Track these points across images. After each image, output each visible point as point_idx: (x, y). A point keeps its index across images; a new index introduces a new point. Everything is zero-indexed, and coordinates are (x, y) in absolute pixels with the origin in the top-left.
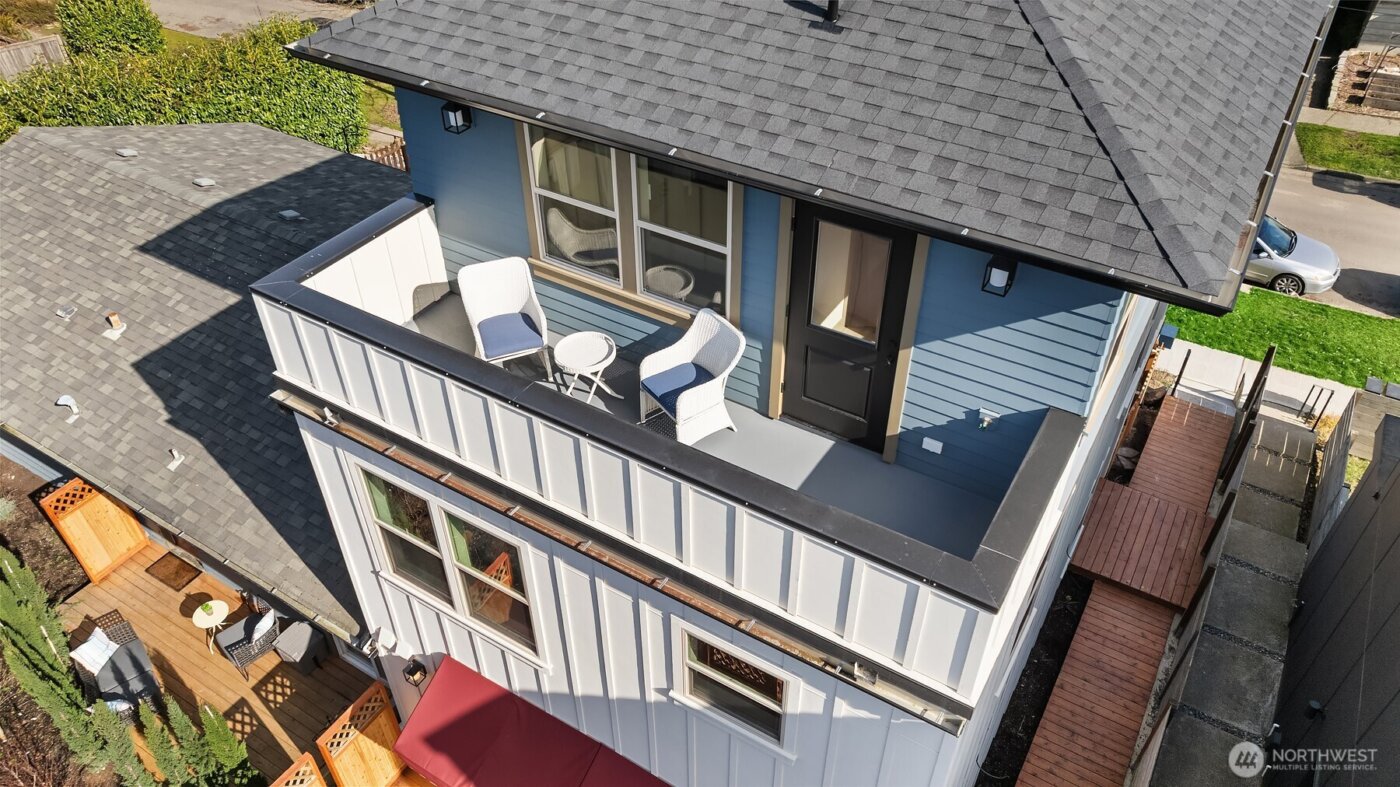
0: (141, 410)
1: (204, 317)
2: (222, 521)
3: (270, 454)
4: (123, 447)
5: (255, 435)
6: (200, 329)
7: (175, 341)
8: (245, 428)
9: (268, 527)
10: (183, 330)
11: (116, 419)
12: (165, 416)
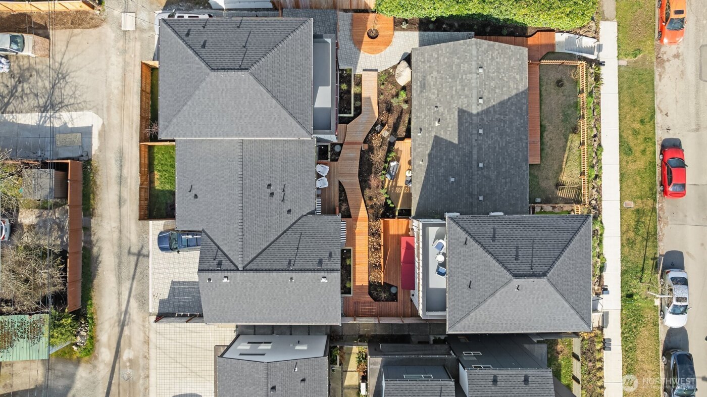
0: (426, 146)
1: (448, 139)
2: (417, 180)
3: (431, 178)
4: (419, 150)
5: (432, 172)
6: (446, 141)
7: (442, 139)
8: (433, 169)
9: (420, 189)
10: (444, 138)
11: (423, 143)
12: (428, 151)
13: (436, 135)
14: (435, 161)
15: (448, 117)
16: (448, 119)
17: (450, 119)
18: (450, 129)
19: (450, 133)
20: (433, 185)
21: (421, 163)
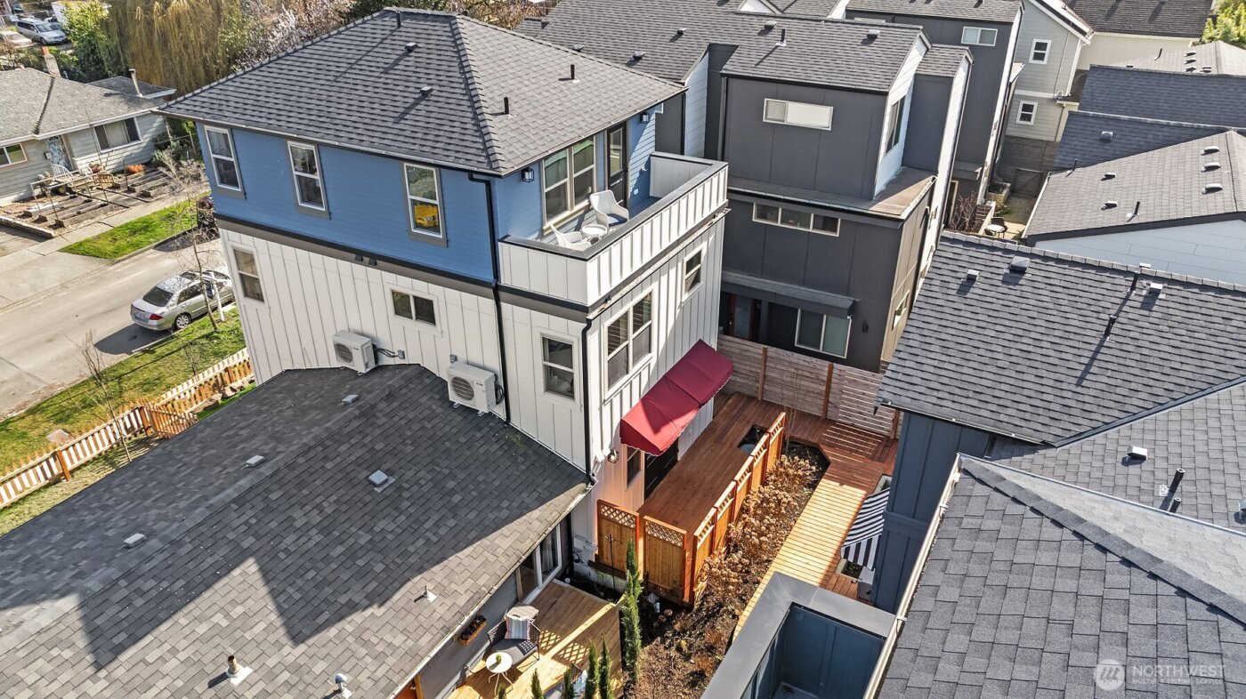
0: (361, 633)
10: (270, 607)
13: (285, 640)
14: (379, 568)
15: (174, 663)
16: (182, 656)
17: (174, 651)
18: (219, 619)
19: (234, 603)
20: (454, 510)
21: (431, 597)
